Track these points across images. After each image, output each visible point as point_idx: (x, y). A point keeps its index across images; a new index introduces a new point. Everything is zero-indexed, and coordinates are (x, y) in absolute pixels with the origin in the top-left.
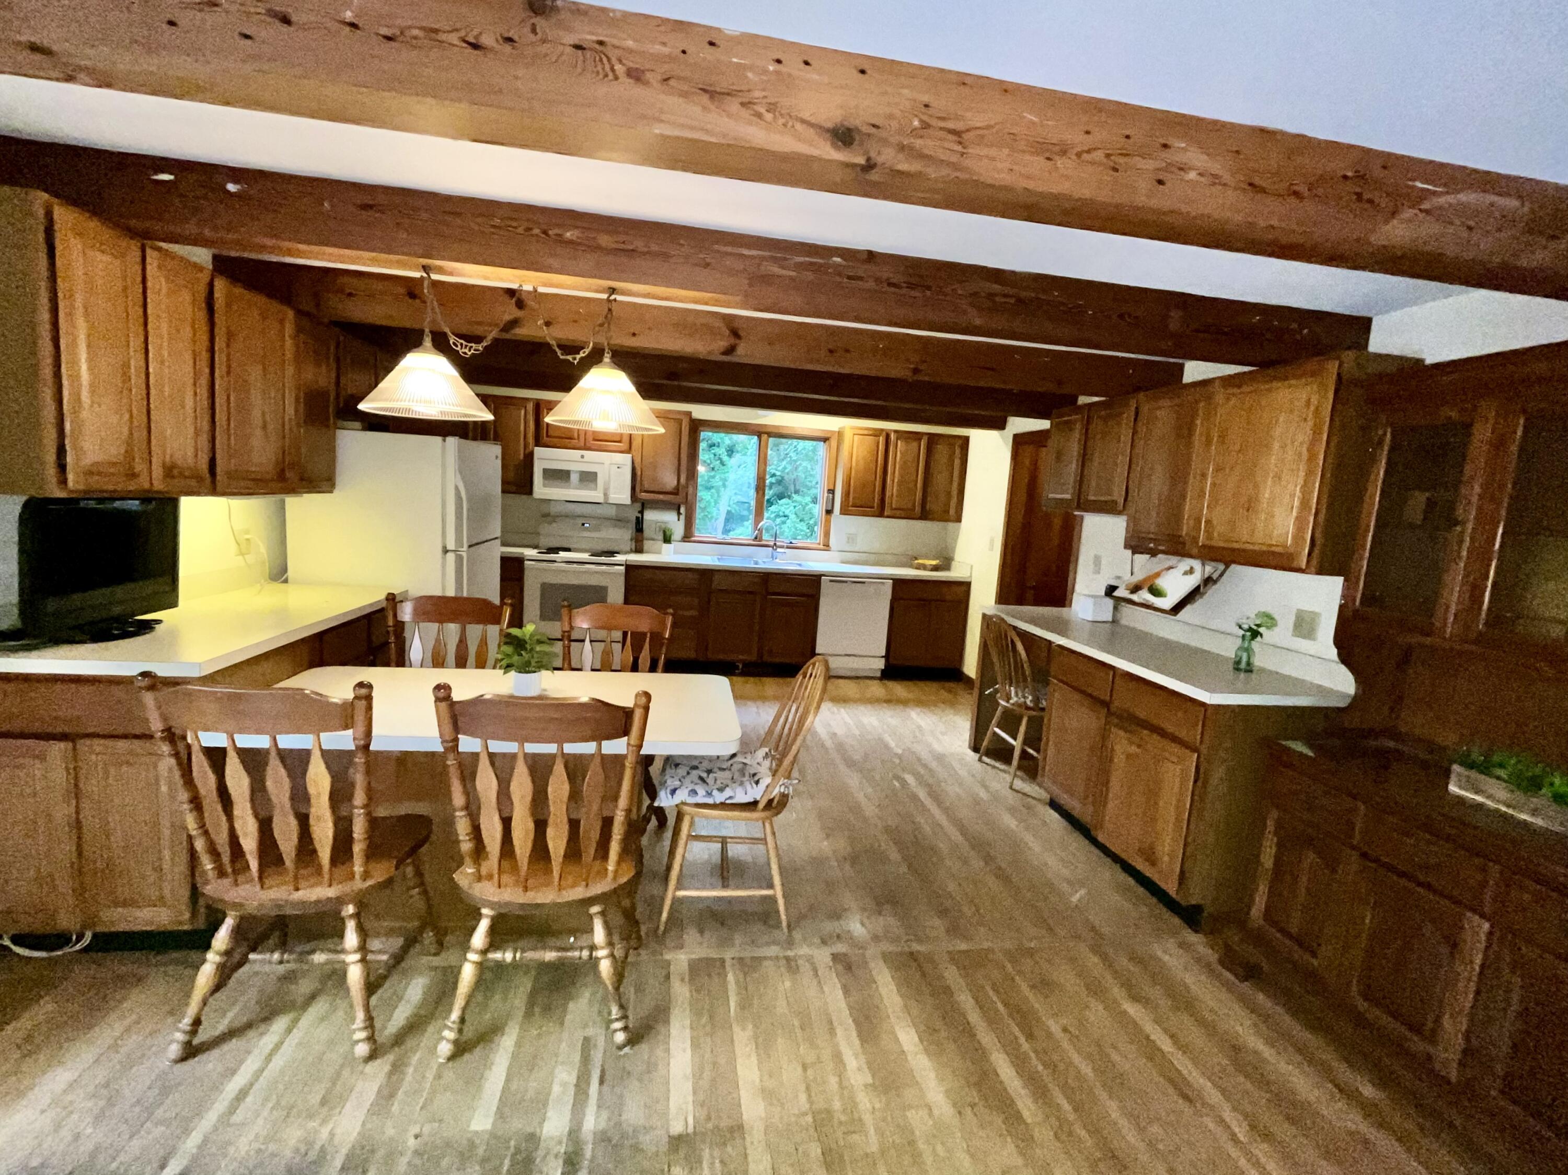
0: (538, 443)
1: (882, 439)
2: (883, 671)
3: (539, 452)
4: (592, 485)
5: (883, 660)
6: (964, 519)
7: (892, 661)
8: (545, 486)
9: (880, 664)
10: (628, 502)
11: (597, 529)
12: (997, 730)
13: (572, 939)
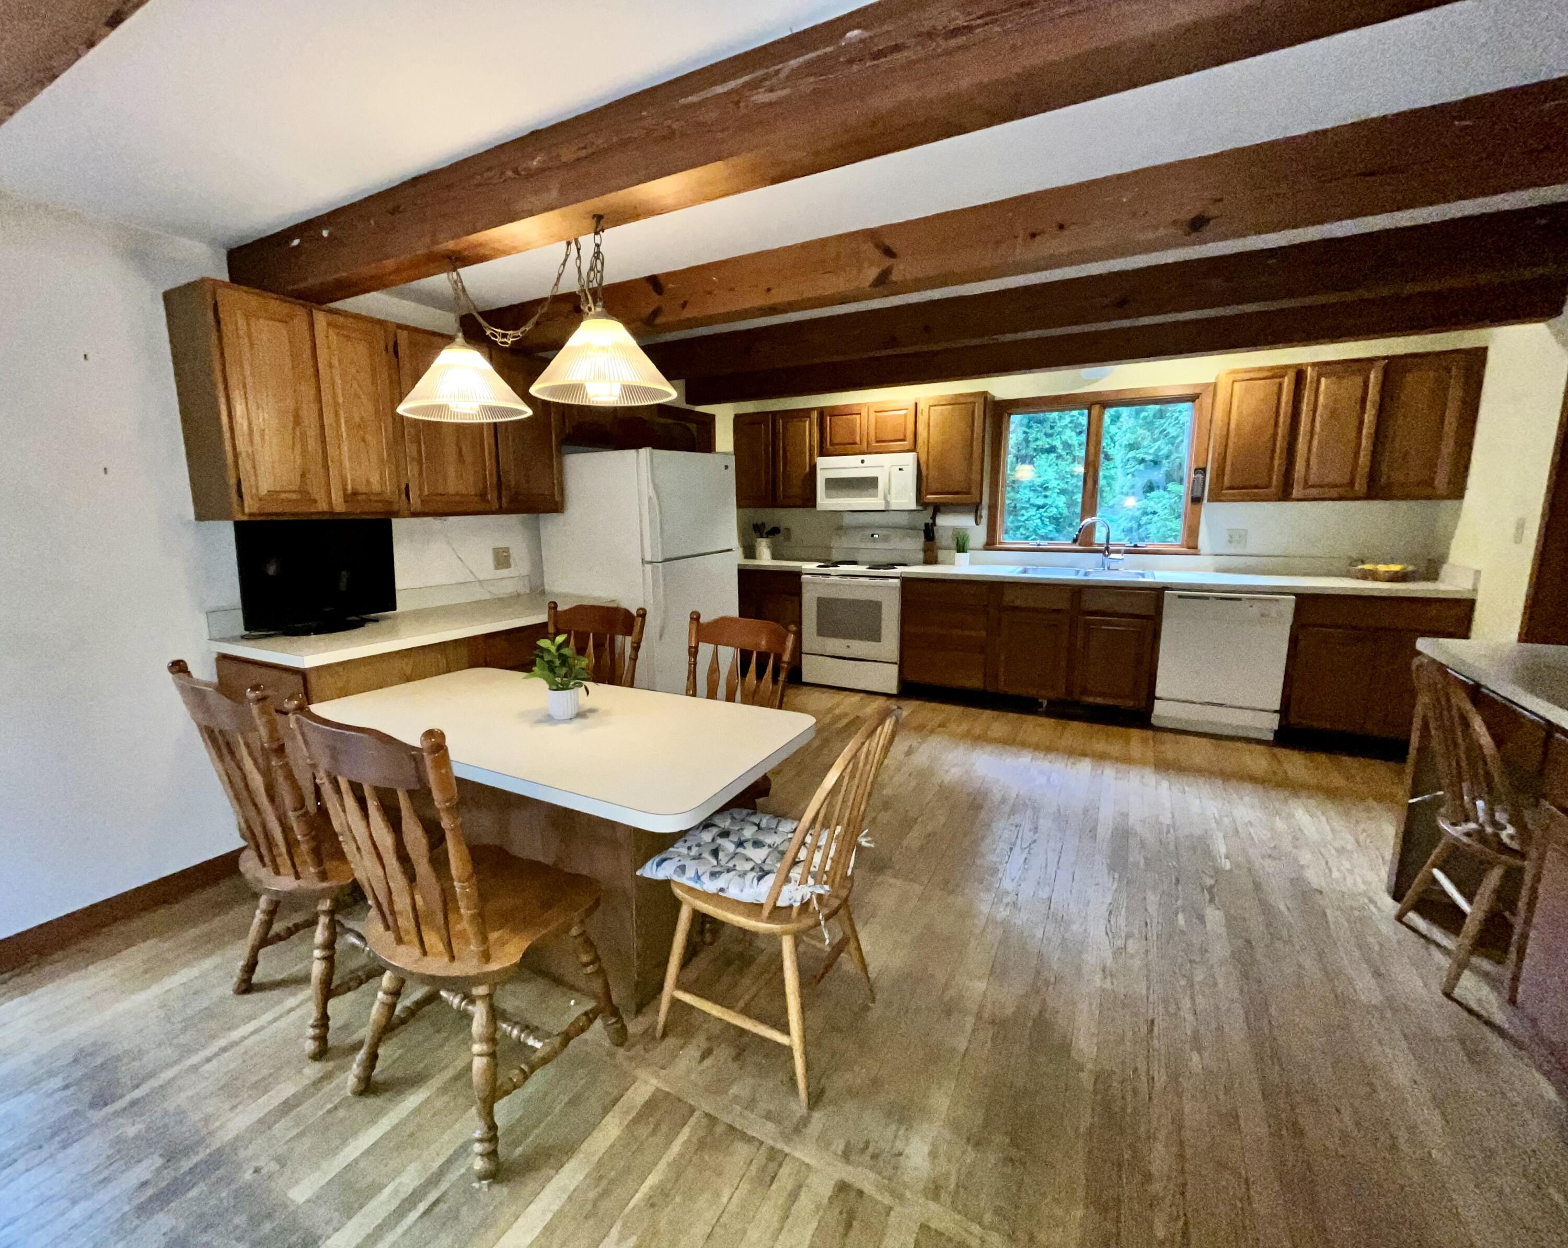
0: (822, 454)
1: (1288, 383)
2: (1276, 733)
3: (821, 462)
4: (871, 491)
5: (1277, 717)
6: (1469, 494)
7: (1294, 719)
8: (828, 496)
9: (1273, 722)
10: (913, 506)
11: (886, 539)
12: (1438, 874)
13: (572, 1002)
